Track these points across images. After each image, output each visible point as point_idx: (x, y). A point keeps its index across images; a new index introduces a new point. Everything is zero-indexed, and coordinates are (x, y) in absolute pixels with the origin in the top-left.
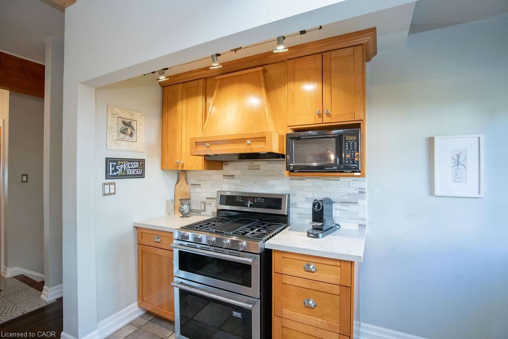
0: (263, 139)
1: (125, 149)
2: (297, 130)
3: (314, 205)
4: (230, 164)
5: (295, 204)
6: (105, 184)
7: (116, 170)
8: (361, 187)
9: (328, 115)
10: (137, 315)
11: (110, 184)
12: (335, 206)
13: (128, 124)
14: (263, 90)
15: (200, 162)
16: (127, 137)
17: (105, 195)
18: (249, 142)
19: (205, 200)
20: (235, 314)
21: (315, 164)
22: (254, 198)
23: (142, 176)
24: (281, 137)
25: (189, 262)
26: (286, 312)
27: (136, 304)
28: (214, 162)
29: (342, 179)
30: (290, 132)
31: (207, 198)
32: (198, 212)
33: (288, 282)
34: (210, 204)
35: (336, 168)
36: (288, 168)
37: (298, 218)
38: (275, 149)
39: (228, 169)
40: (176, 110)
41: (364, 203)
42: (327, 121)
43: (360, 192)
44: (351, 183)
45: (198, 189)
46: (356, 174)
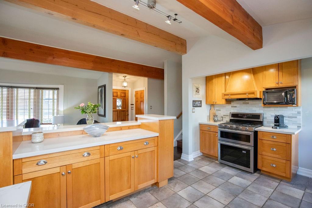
0: (253, 93)
1: (197, 97)
2: (267, 89)
3: (275, 117)
4: (234, 102)
5: (266, 118)
6: (193, 109)
7: (195, 104)
8: (298, 111)
9: (281, 83)
10: (200, 155)
11: (194, 109)
12: (285, 118)
13: (198, 89)
14: (252, 75)
15: (224, 102)
16: (198, 93)
17: (193, 112)
18: (247, 94)
19: (223, 116)
20: (243, 152)
21: (275, 102)
22: (247, 115)
23: (201, 106)
24: (260, 92)
25: (224, 135)
26: (264, 153)
27: (199, 151)
28: (229, 101)
29: (289, 107)
30: (264, 90)
31: (224, 115)
32: (220, 121)
33: (264, 142)
34: (225, 117)
35: (284, 103)
36: (264, 103)
37: (267, 123)
38: (258, 97)
39: (233, 104)
40: (212, 82)
41: (300, 117)
42: (281, 85)
43: (298, 113)
44: (293, 109)
45: (219, 112)
46: (293, 105)
